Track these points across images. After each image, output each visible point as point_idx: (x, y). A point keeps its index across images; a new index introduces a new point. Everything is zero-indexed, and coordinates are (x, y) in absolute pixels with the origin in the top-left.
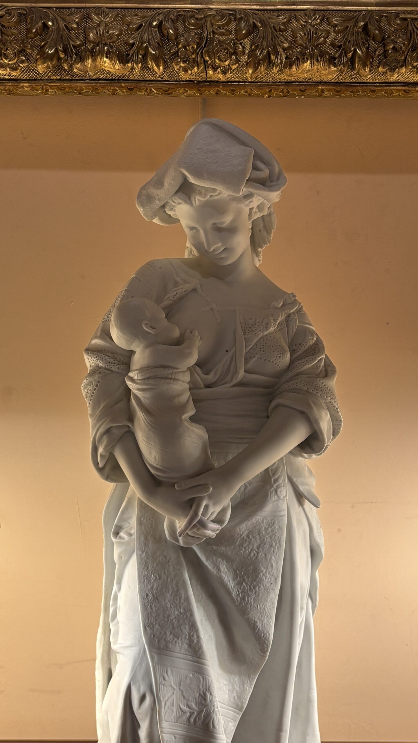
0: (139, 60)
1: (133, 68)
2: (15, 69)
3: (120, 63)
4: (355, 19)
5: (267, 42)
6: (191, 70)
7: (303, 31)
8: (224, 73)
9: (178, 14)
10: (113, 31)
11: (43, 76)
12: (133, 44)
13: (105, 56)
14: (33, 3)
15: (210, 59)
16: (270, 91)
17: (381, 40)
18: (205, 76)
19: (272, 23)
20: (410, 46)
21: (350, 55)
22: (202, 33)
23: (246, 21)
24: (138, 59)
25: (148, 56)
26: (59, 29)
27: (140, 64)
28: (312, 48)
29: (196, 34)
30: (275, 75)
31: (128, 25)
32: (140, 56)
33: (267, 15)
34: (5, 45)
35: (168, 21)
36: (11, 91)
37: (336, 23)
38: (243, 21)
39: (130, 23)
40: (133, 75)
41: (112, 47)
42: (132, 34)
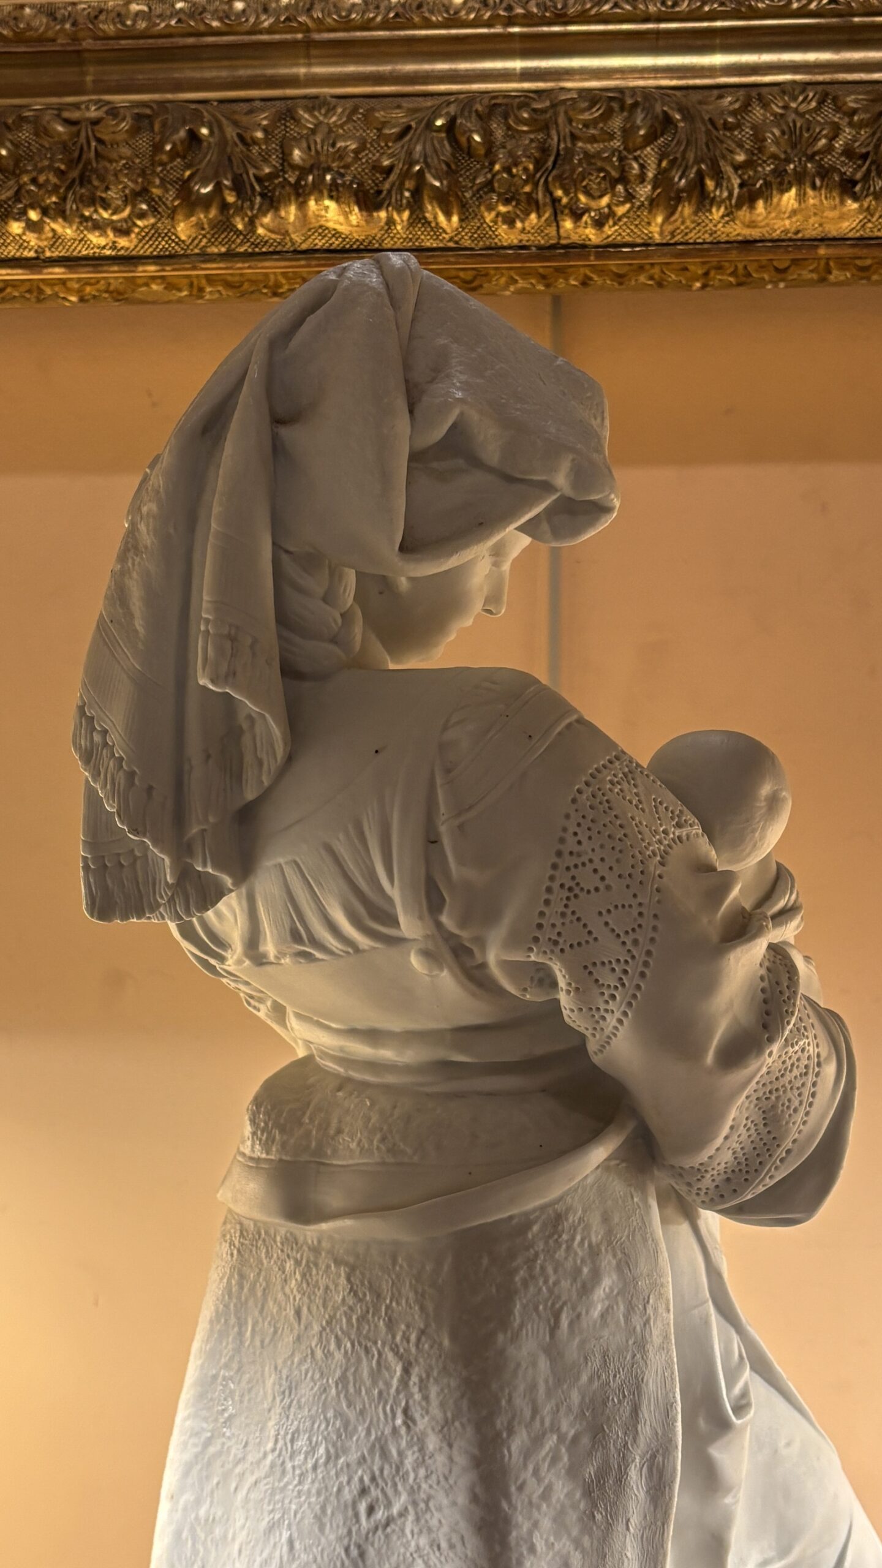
0: (404, 201)
1: (390, 222)
2: (125, 232)
3: (360, 209)
5: (696, 153)
6: (523, 221)
7: (778, 126)
8: (599, 224)
9: (493, 102)
10: (345, 141)
11: (188, 246)
12: (389, 170)
13: (326, 193)
14: (169, 93)
15: (566, 192)
16: (706, 274)
18: (555, 233)
19: (707, 112)
22: (545, 140)
23: (648, 110)
24: (401, 201)
25: (425, 191)
26: (223, 142)
27: (407, 213)
28: (800, 160)
29: (531, 141)
30: (715, 226)
31: (379, 130)
32: (407, 194)
33: (695, 96)
34: (103, 181)
35: (470, 117)
36: (122, 294)
37: (856, 105)
38: (639, 110)
39: (384, 124)
40: (392, 238)
41: (342, 175)
42: (389, 148)
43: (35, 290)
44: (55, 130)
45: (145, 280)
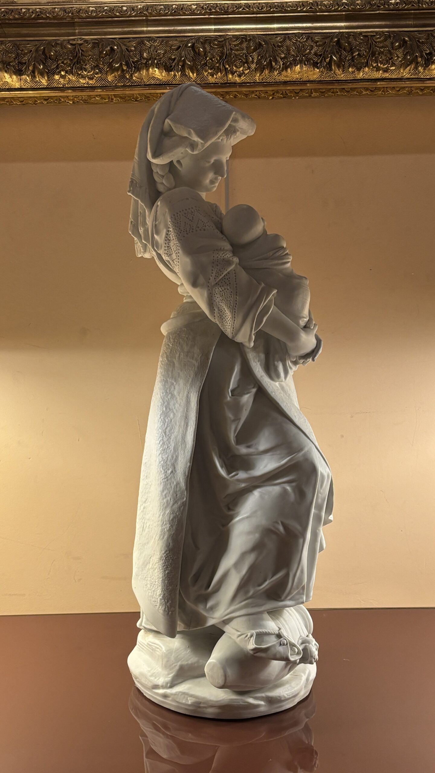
0: (179, 69)
1: (175, 75)
2: (91, 79)
3: (166, 71)
4: (331, 37)
5: (269, 54)
6: (216, 75)
7: (294, 46)
8: (240, 76)
9: (206, 39)
10: (160, 50)
11: (111, 83)
12: (175, 59)
13: (155, 66)
14: (103, 36)
15: (229, 66)
16: (274, 94)
17: (349, 50)
18: (226, 79)
19: (272, 42)
20: (370, 53)
21: (328, 60)
22: (222, 50)
23: (254, 41)
25: (186, 66)
26: (122, 51)
27: (180, 73)
28: (301, 57)
29: (218, 50)
30: (275, 77)
31: (171, 47)
32: (180, 67)
33: (268, 37)
34: (84, 63)
35: (199, 43)
36: (86, 101)
37: (318, 40)
38: (251, 42)
39: (172, 45)
40: (175, 81)
41: (160, 61)
42: (174, 53)
43: (58, 99)
44: (68, 47)
45: (94, 96)
